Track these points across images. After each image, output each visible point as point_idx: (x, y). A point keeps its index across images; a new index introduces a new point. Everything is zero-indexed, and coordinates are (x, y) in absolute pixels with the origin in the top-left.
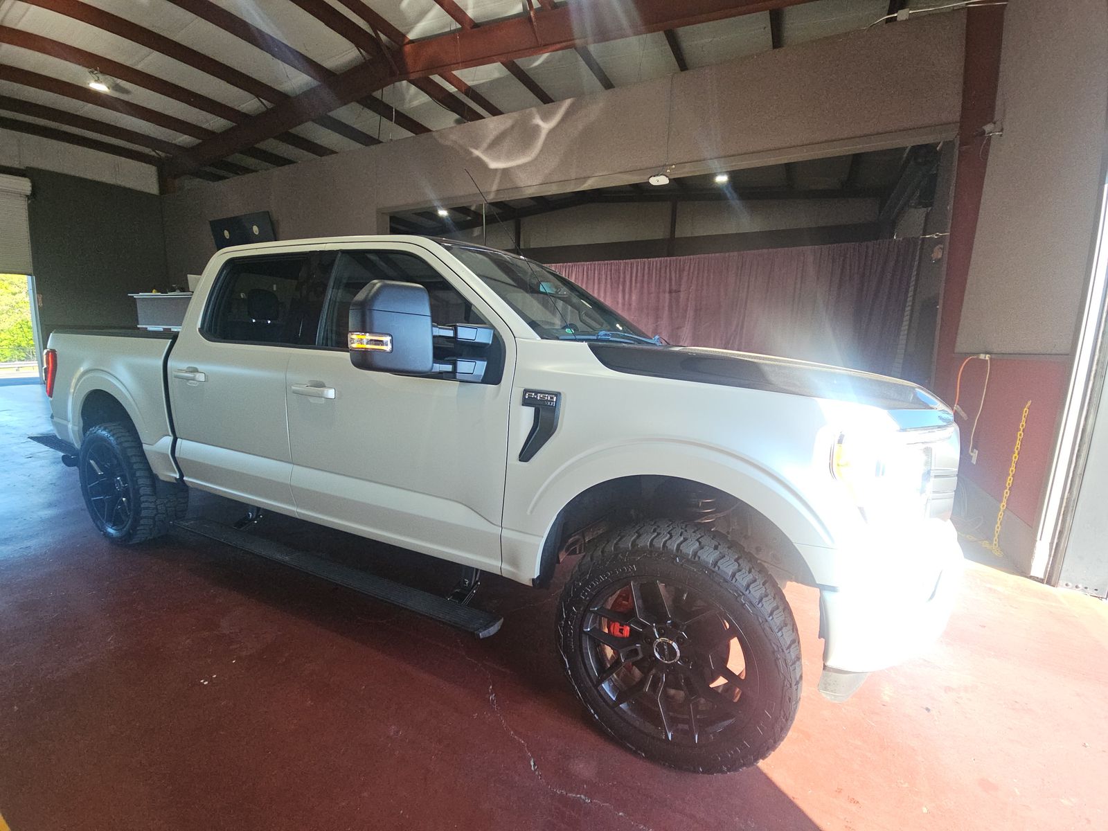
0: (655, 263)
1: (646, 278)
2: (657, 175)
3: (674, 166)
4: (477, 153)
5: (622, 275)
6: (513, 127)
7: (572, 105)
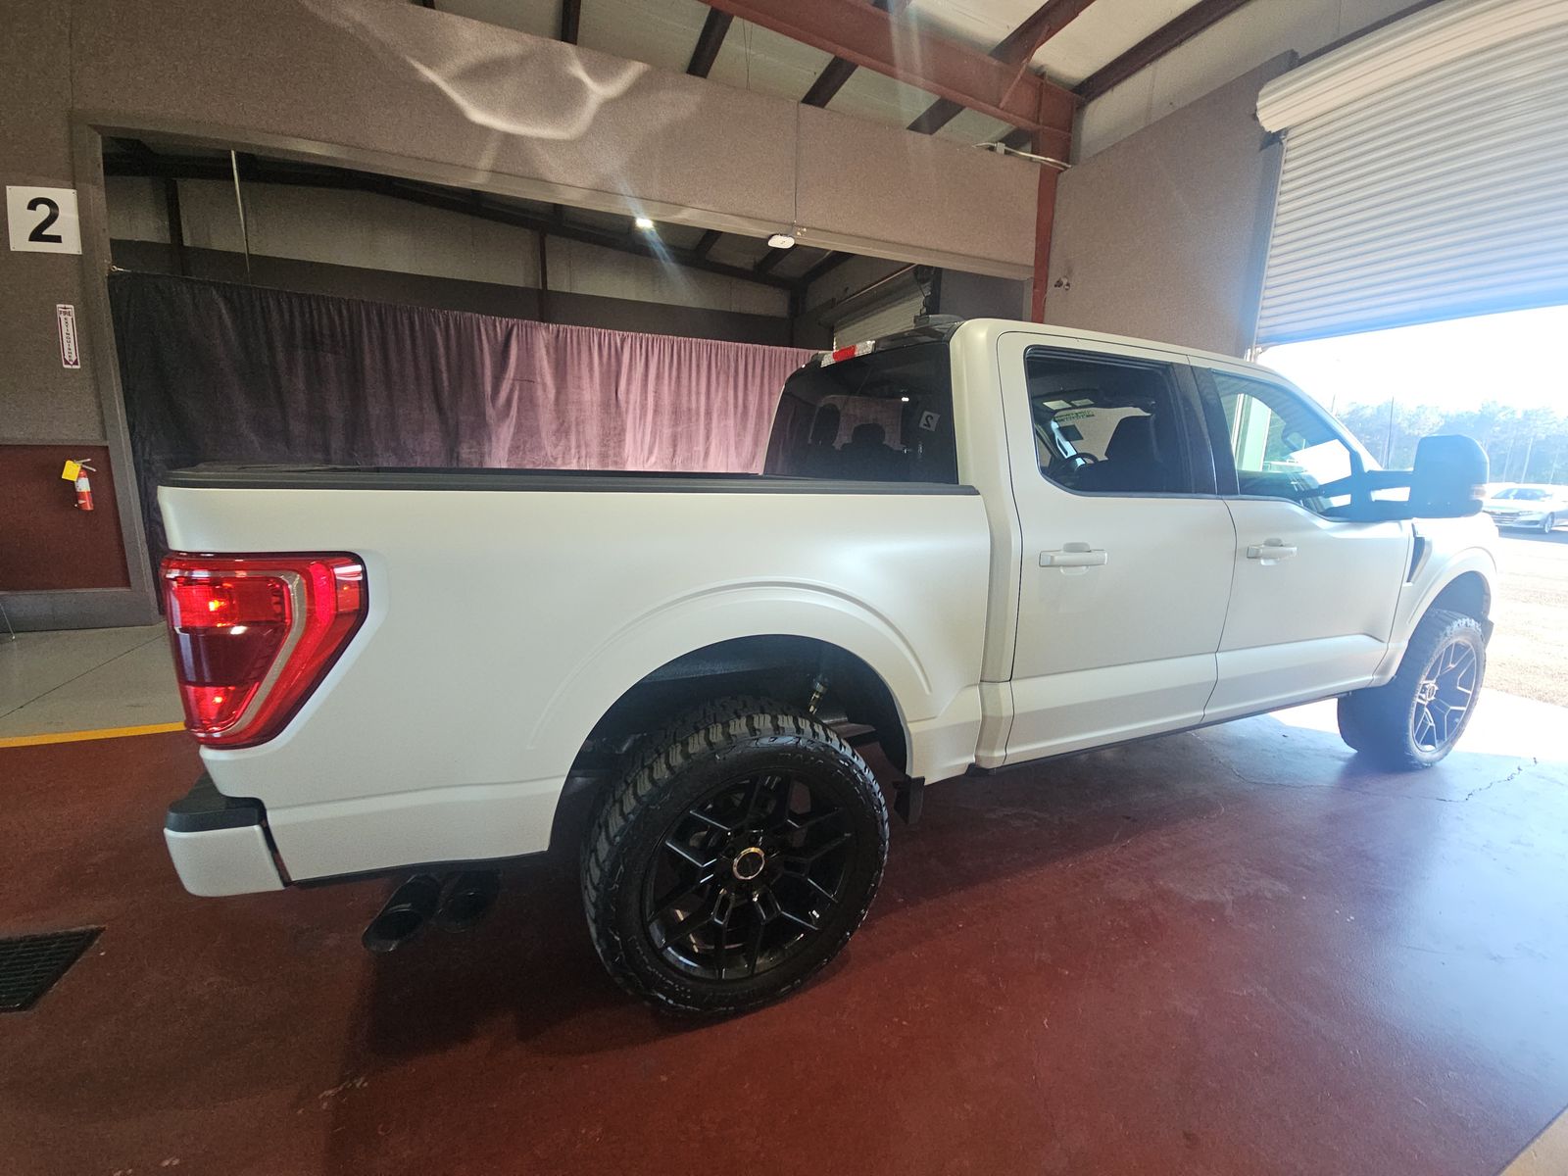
0: (783, 355)
1: (766, 373)
2: (786, 235)
3: (805, 230)
4: (431, 75)
5: (733, 364)
6: (523, 60)
7: (645, 75)
